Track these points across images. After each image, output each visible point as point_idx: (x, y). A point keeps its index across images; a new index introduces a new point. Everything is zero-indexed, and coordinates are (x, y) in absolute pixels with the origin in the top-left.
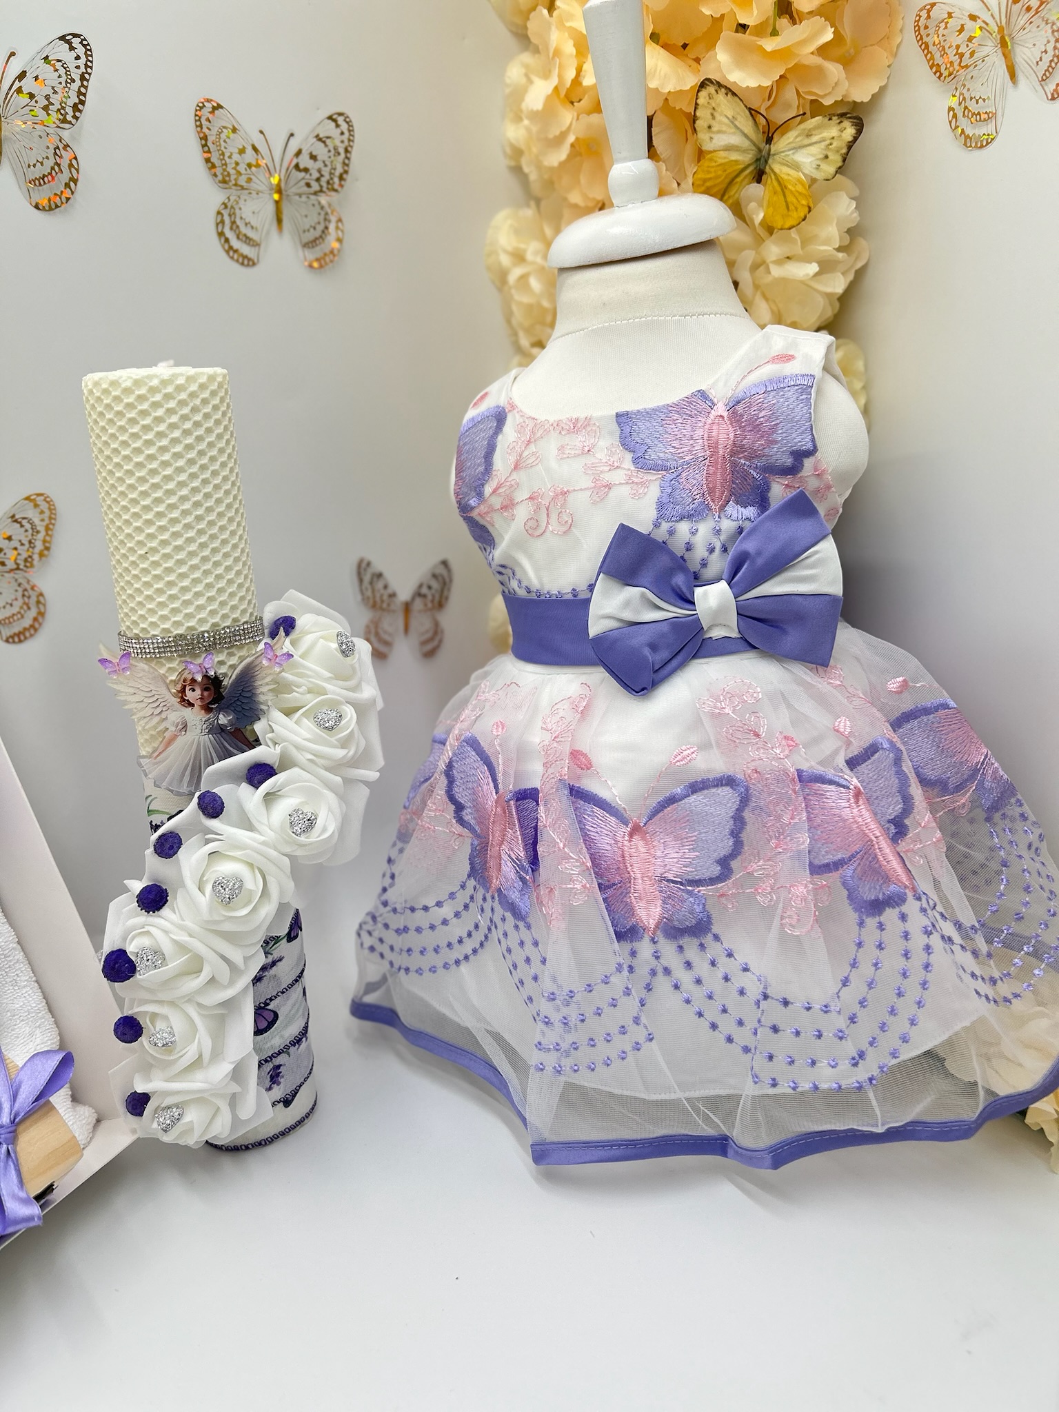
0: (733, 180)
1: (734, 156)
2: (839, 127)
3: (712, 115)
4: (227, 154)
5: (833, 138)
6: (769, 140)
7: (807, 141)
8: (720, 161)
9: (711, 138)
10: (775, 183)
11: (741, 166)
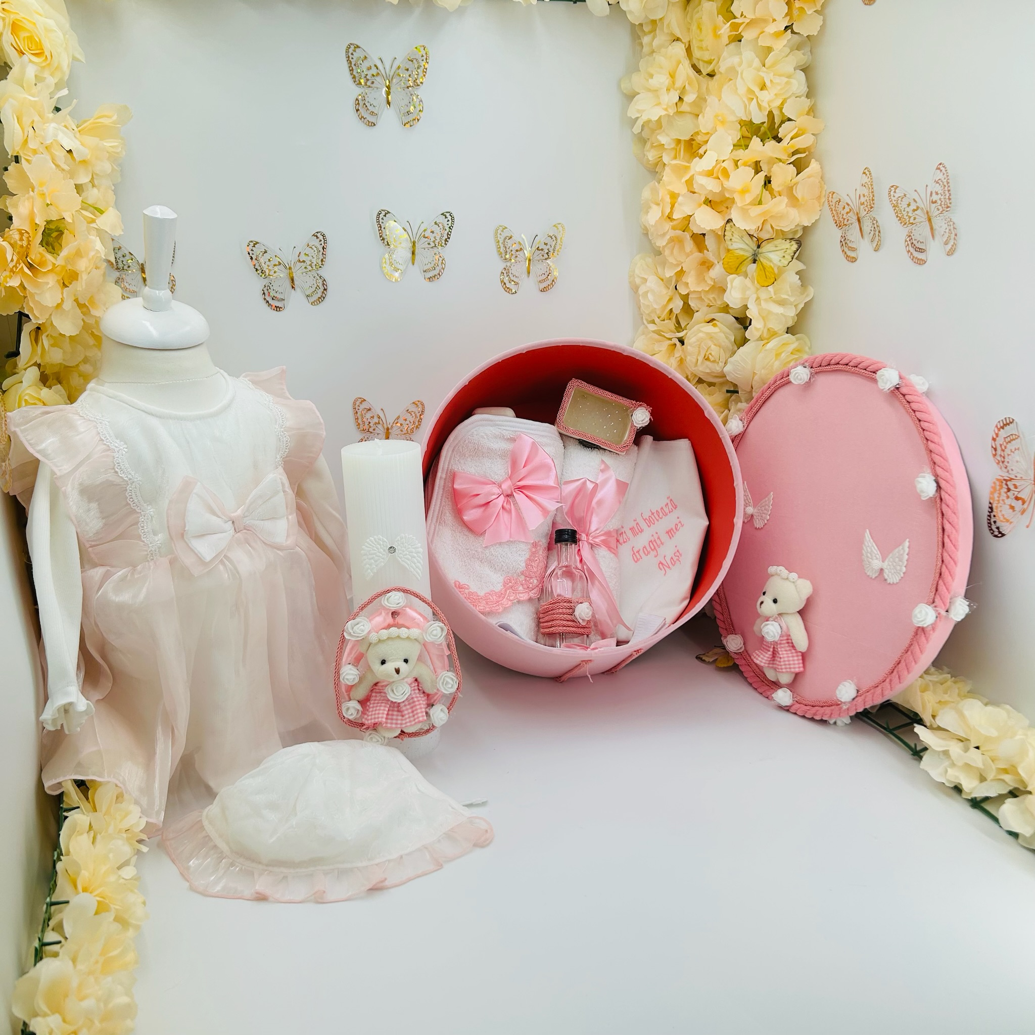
0: (741, 263)
1: (742, 253)
2: (789, 244)
3: (732, 234)
4: (507, 248)
5: (787, 249)
6: (759, 247)
7: (775, 249)
8: (735, 254)
9: (732, 244)
10: (761, 267)
11: (746, 258)
